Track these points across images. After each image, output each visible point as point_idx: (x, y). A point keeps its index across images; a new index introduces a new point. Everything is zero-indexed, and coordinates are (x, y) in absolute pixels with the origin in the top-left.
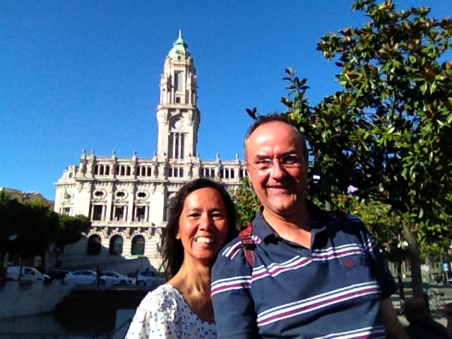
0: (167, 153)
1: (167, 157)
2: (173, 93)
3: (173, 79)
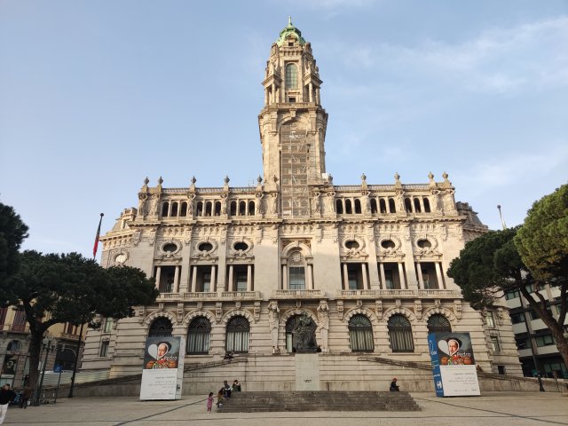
0: (278, 177)
1: (278, 182)
2: (283, 91)
3: (283, 72)
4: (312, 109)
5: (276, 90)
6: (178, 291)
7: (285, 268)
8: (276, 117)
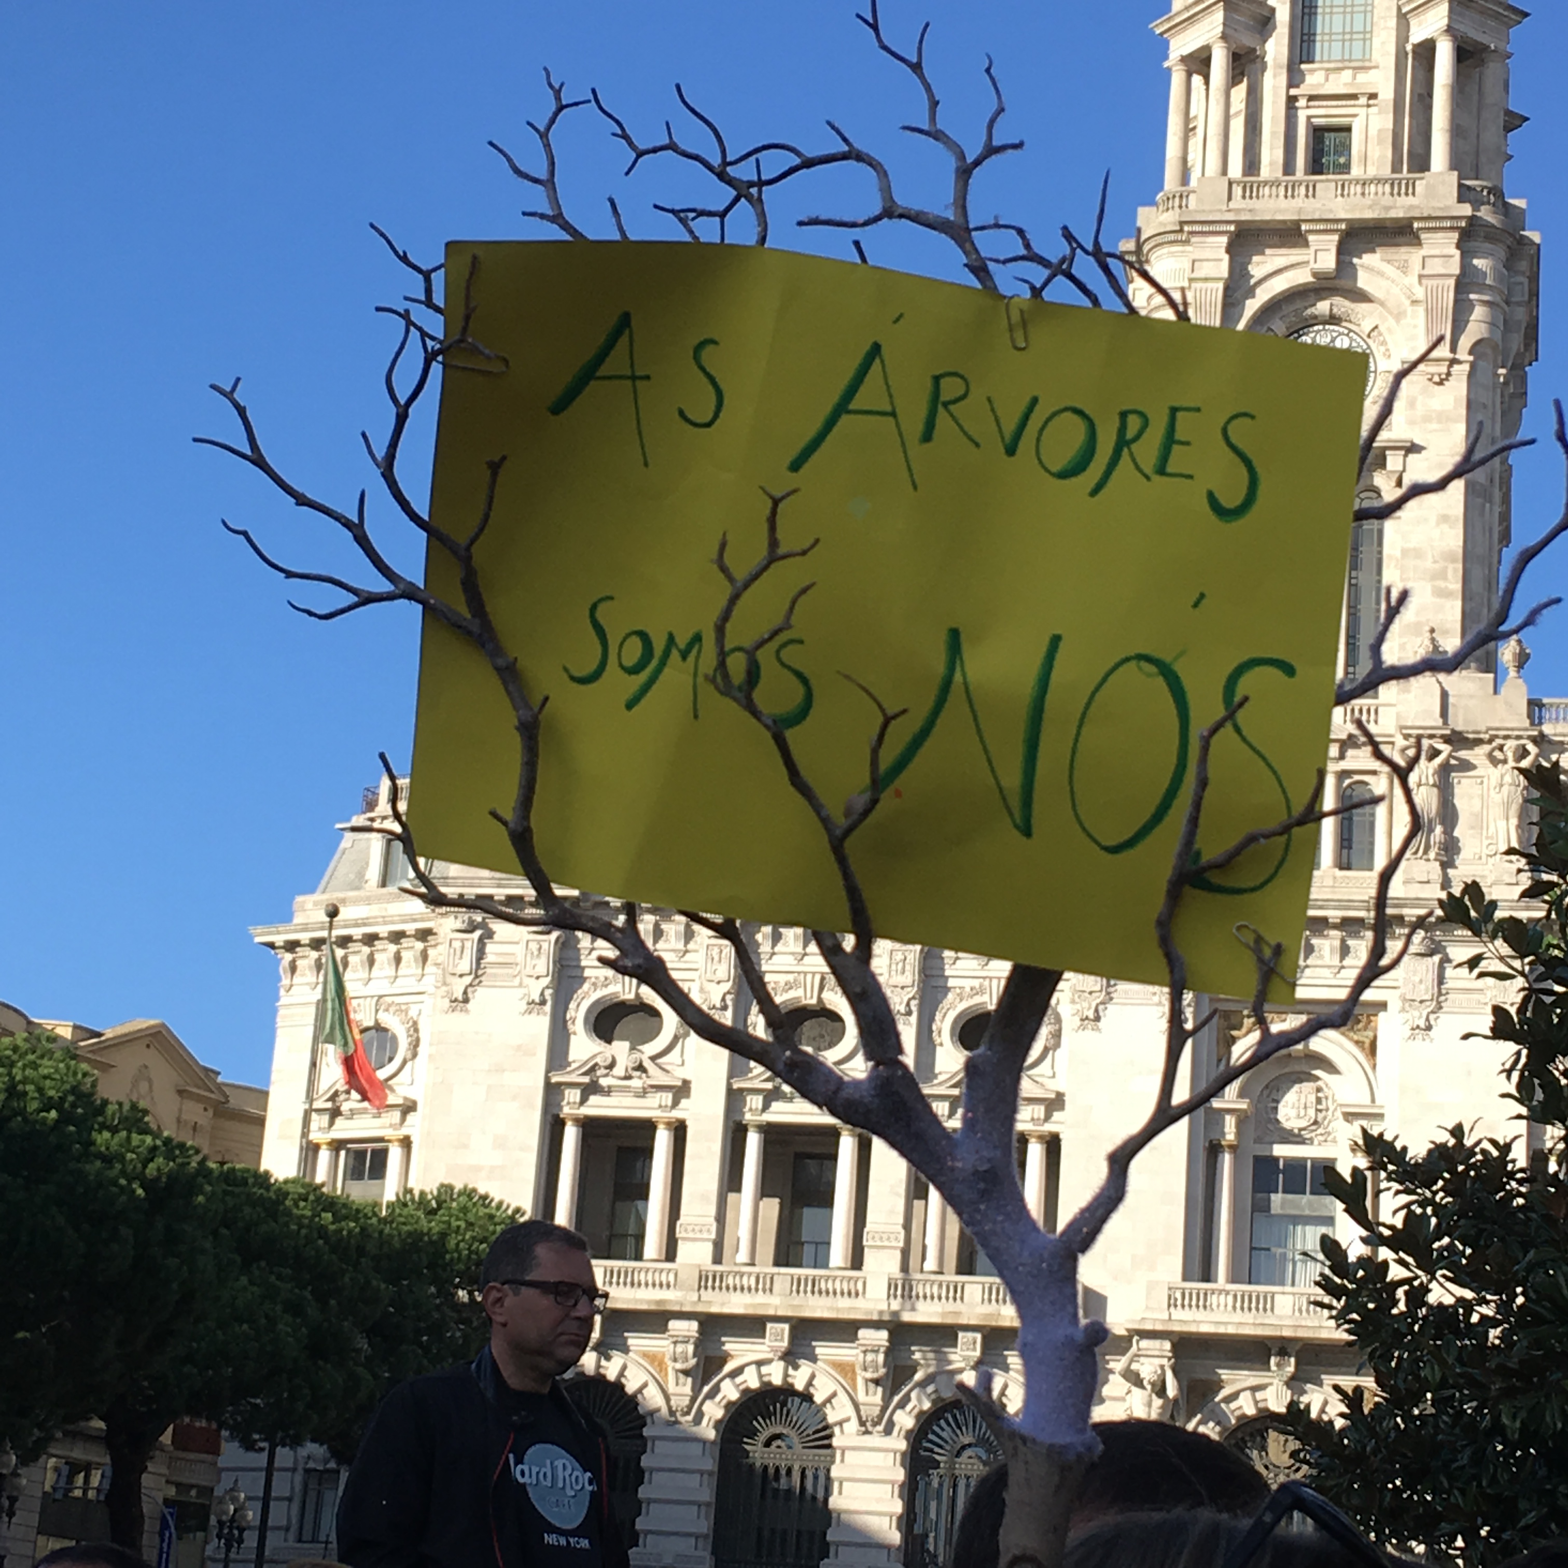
2: (1274, 83)
4: (1436, 222)
5: (1234, 78)
6: (670, 1254)
7: (1227, 1160)
8: (1223, 269)
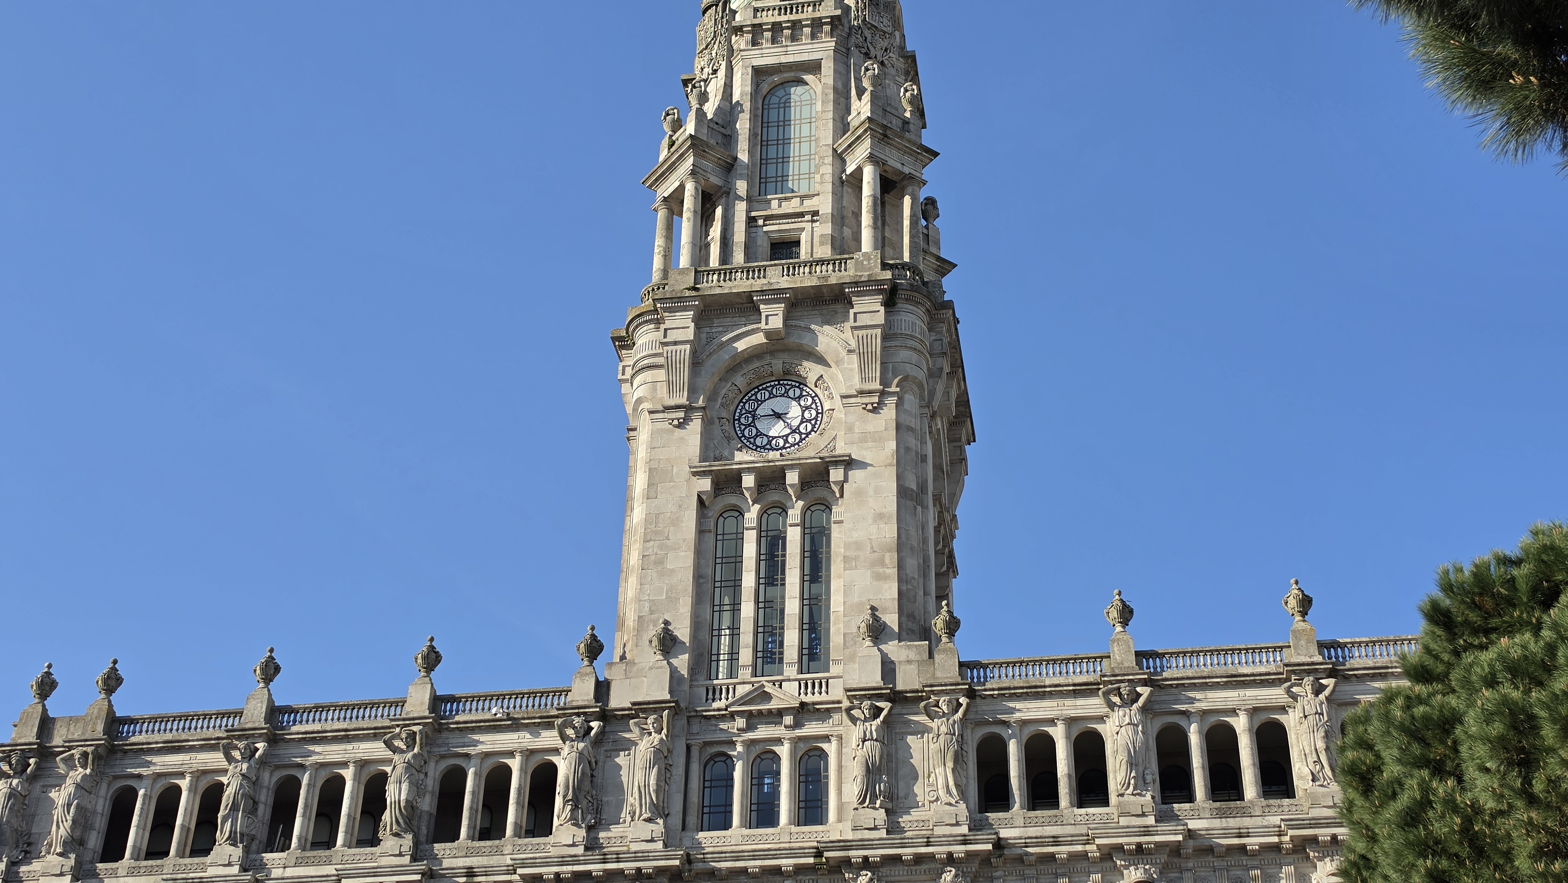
0: (683, 632)
1: (682, 662)
2: (741, 208)
3: (743, 125)
8: (690, 334)
